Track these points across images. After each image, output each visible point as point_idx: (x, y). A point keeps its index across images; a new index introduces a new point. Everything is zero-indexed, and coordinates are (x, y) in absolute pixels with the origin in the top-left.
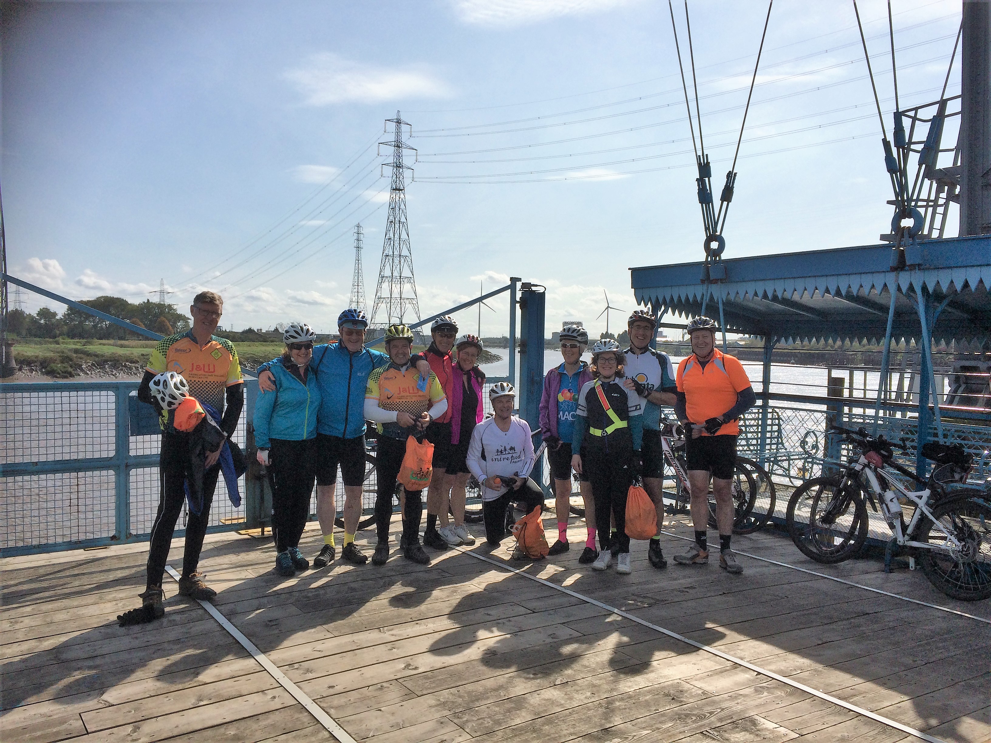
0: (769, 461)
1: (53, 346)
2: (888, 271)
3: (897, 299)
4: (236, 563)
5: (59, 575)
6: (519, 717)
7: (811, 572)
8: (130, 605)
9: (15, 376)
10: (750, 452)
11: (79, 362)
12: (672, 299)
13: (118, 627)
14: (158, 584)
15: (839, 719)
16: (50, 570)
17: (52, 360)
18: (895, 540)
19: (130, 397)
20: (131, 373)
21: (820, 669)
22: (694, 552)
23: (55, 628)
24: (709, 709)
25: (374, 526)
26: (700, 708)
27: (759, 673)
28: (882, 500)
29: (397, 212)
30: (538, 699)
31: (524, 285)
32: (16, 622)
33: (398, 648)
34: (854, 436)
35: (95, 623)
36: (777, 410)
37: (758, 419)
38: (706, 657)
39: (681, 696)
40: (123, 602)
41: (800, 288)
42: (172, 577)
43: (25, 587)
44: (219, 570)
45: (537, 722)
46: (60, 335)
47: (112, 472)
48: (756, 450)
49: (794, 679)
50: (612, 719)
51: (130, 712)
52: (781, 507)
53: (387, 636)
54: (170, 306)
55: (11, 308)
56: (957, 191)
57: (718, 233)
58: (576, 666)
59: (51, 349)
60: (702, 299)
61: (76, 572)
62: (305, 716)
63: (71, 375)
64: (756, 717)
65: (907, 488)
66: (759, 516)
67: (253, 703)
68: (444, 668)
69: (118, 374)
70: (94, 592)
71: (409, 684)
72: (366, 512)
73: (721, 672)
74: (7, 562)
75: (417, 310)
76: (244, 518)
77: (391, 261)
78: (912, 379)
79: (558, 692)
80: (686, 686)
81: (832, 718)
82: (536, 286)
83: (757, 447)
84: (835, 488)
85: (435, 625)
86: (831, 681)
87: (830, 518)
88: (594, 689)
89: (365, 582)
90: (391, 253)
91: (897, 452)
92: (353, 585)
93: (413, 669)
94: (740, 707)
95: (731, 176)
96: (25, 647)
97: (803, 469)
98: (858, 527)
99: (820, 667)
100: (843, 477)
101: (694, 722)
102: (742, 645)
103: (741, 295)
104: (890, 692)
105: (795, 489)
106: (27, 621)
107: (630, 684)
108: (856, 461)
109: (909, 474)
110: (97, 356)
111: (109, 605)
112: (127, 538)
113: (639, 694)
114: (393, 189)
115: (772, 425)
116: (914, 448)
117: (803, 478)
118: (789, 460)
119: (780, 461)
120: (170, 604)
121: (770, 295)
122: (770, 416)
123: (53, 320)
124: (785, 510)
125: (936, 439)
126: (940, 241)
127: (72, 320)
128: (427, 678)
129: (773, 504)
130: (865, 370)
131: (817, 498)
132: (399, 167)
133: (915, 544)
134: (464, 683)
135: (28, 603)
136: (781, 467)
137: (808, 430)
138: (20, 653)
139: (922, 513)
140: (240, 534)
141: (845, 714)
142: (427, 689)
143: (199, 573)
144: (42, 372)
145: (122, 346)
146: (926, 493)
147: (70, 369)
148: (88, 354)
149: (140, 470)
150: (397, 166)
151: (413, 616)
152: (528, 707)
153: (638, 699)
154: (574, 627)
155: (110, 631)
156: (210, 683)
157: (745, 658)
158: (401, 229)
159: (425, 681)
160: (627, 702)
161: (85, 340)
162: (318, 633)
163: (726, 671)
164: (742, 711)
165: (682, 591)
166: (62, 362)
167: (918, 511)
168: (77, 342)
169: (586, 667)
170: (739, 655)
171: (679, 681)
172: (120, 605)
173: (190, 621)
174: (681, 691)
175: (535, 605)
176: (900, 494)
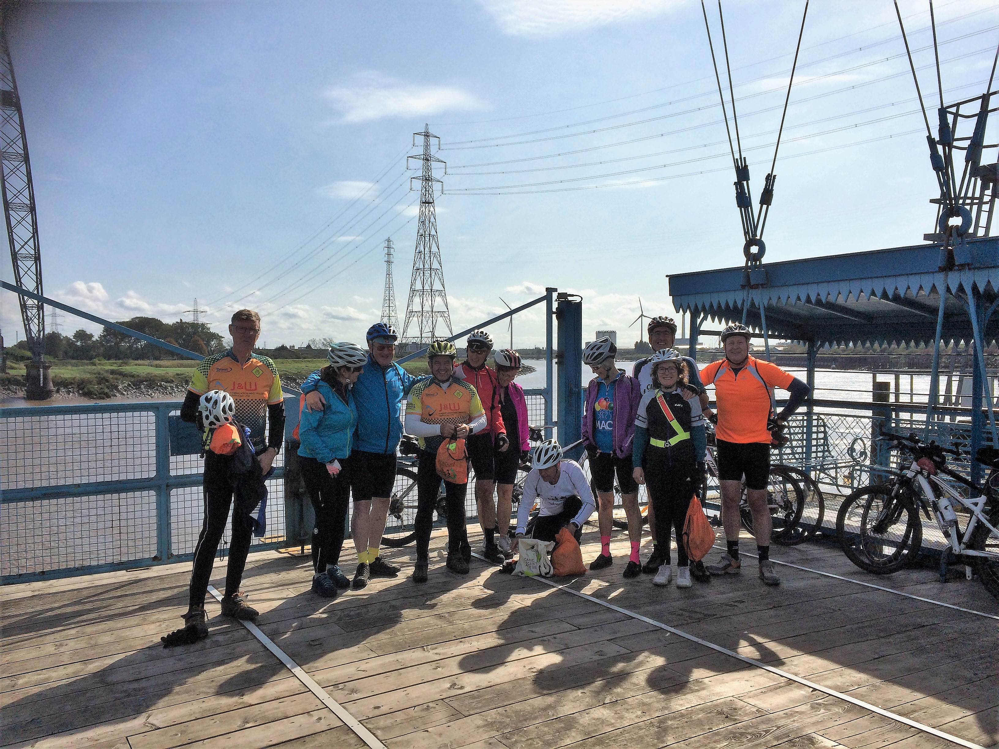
0: (815, 469)
1: (89, 367)
2: (936, 272)
3: (946, 299)
4: (277, 583)
5: (102, 597)
6: (569, 737)
7: (864, 584)
8: (173, 626)
9: (53, 398)
10: (794, 461)
11: (115, 383)
12: (711, 306)
13: (162, 649)
14: (201, 605)
15: (900, 736)
16: (93, 592)
17: (90, 382)
18: (951, 548)
19: (170, 417)
20: (166, 393)
21: (878, 684)
22: (726, 562)
23: (100, 651)
24: (764, 727)
26: (755, 726)
27: (815, 690)
28: (936, 508)
29: (427, 225)
30: (587, 719)
31: (560, 295)
32: (61, 645)
33: (443, 667)
34: (906, 442)
35: (140, 644)
36: (822, 417)
37: (803, 426)
38: (761, 674)
39: (735, 714)
40: (167, 623)
41: (845, 291)
42: (213, 597)
43: (69, 610)
44: (261, 589)
45: (587, 743)
46: (96, 356)
47: (153, 493)
48: (802, 459)
49: (851, 695)
50: (665, 738)
51: (177, 735)
52: (831, 516)
53: (431, 655)
54: (203, 325)
55: (48, 330)
57: (758, 237)
58: (626, 685)
59: (87, 370)
60: (743, 304)
61: (119, 594)
62: (352, 738)
63: (108, 397)
64: (814, 735)
65: (961, 495)
66: (806, 527)
67: (299, 724)
68: (490, 687)
69: (153, 394)
70: (136, 614)
71: (455, 704)
73: (776, 688)
74: (51, 585)
75: (449, 323)
76: (283, 536)
77: (422, 274)
78: (961, 382)
79: (608, 711)
80: (740, 704)
81: (893, 735)
82: (573, 295)
83: (803, 456)
84: (886, 497)
85: (479, 643)
86: (891, 697)
87: (881, 527)
88: (645, 707)
89: (406, 600)
90: (421, 266)
91: (949, 458)
92: (393, 603)
93: (459, 688)
94: (796, 725)
95: (770, 179)
96: (71, 669)
97: (851, 477)
98: (911, 536)
99: (877, 682)
100: (894, 485)
101: (749, 741)
102: (797, 661)
103: (784, 300)
104: (952, 707)
105: (844, 498)
106: (72, 644)
107: (681, 702)
108: (908, 468)
109: (965, 481)
110: (132, 376)
111: (152, 626)
112: (169, 558)
113: (692, 712)
114: (423, 203)
115: (817, 432)
116: (967, 453)
117: (852, 487)
118: (836, 468)
119: (827, 469)
120: (213, 624)
121: (813, 299)
122: (815, 423)
123: (90, 342)
124: (834, 520)
125: (989, 443)
126: (987, 240)
127: (108, 341)
128: (473, 697)
129: (821, 514)
130: (912, 374)
131: (868, 507)
132: (428, 180)
133: (971, 552)
134: (511, 702)
135: (73, 626)
136: (828, 475)
137: (855, 436)
138: (66, 676)
139: (978, 521)
140: (281, 553)
141: (906, 731)
142: (474, 709)
143: (241, 593)
144: (79, 393)
145: (157, 366)
146: (982, 500)
147: (106, 390)
148: (124, 375)
149: (180, 490)
150: (426, 179)
151: (456, 634)
152: (578, 727)
153: (691, 717)
154: (621, 643)
155: (154, 652)
156: (256, 704)
157: (800, 674)
158: (431, 242)
159: (472, 701)
160: (679, 721)
161: (121, 361)
162: (361, 653)
163: (780, 687)
164: (798, 729)
165: (731, 606)
166: (99, 383)
167: (974, 519)
168: (113, 363)
169: (635, 685)
170: (792, 671)
171: (732, 698)
172: (164, 626)
173: (234, 642)
174: (735, 709)
175: (581, 621)
176: (955, 501)
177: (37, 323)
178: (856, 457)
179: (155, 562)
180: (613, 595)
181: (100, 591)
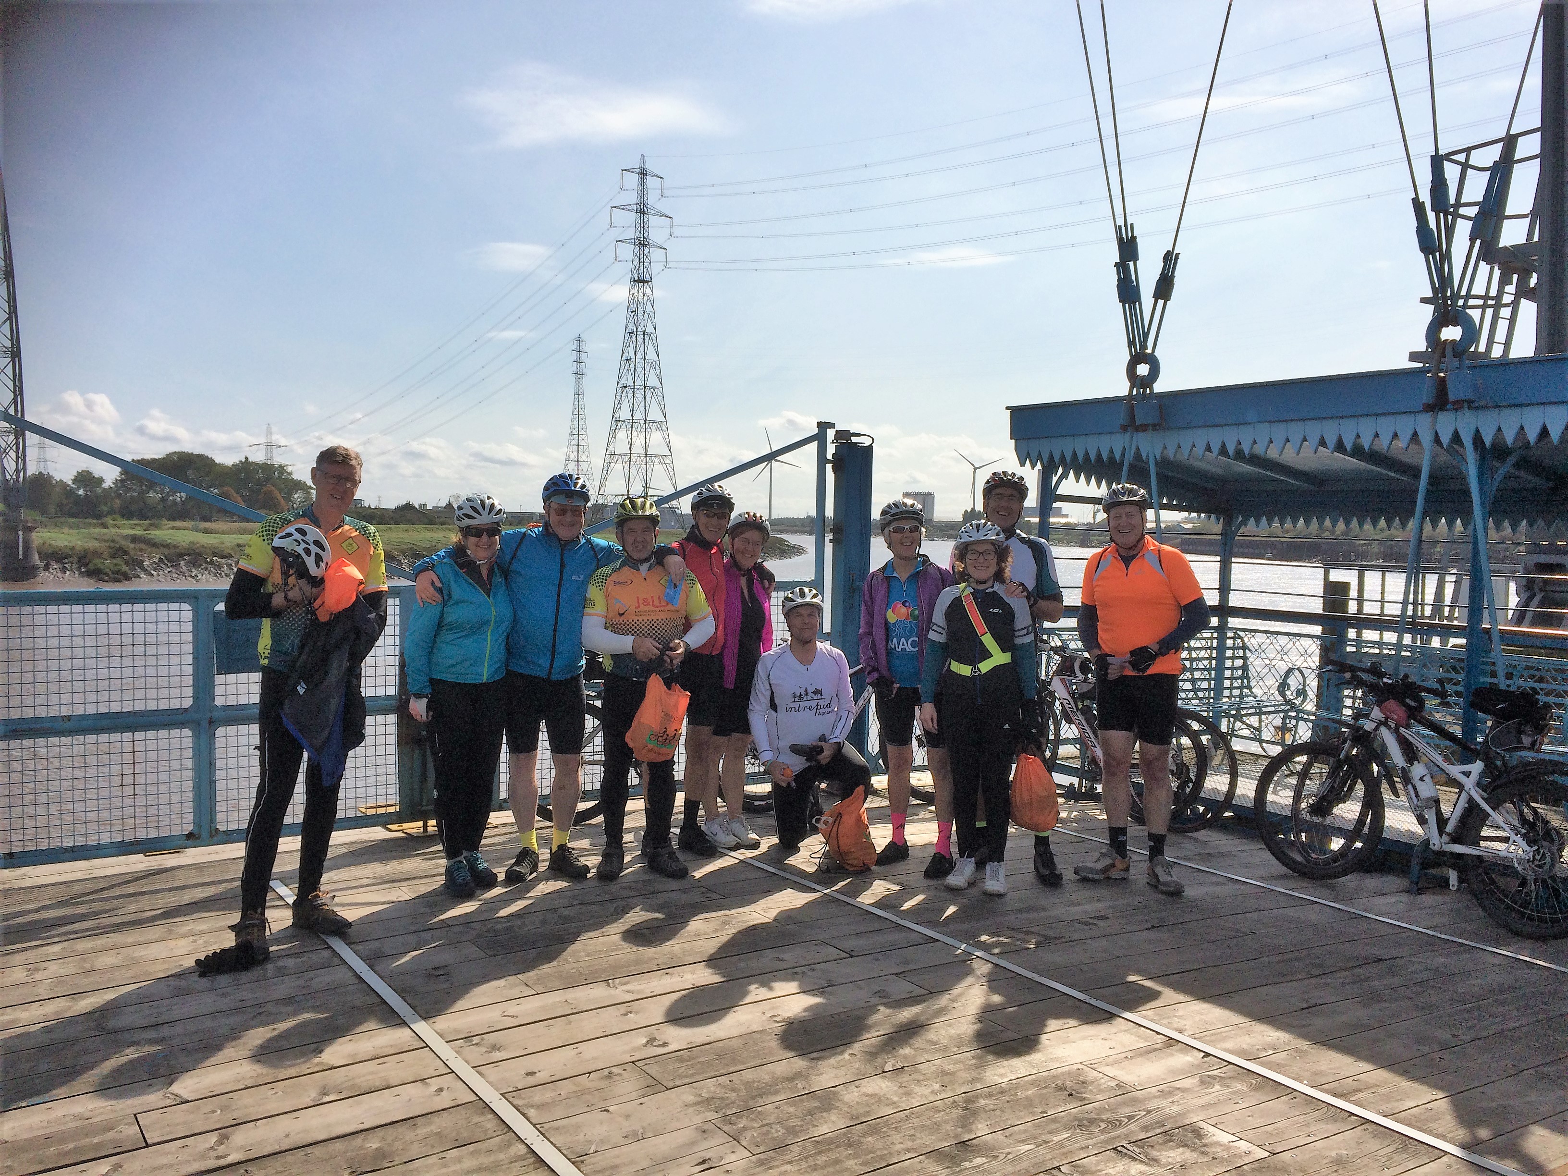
0: (1228, 716)
1: (97, 530)
2: (1419, 412)
3: (1434, 457)
4: (381, 877)
5: (105, 894)
6: (826, 1122)
7: (1292, 893)
8: (216, 943)
9: (39, 579)
10: (1197, 701)
11: (138, 556)
12: (1075, 455)
13: (196, 978)
14: (259, 910)
15: (1333, 1128)
16: (90, 887)
17: (96, 554)
18: (1427, 842)
19: (214, 613)
20: (220, 574)
21: (1305, 1048)
22: (1107, 861)
23: (98, 979)
24: (1127, 1111)
25: (600, 819)
26: (1112, 1110)
27: (1207, 1055)
28: (1407, 779)
29: (640, 316)
30: (856, 1094)
31: (840, 434)
32: (37, 970)
33: (637, 1013)
34: (1366, 676)
35: (160, 970)
36: (1242, 634)
37: (1211, 648)
38: (1123, 1028)
39: (1083, 1090)
40: (205, 938)
41: (1279, 438)
42: (281, 898)
43: (50, 914)
44: (356, 887)
45: (853, 1131)
46: (111, 512)
47: (187, 732)
48: (1208, 699)
49: (1262, 1065)
50: (973, 1126)
51: (214, 1112)
52: (1247, 788)
53: (619, 993)
54: (281, 467)
55: (32, 469)
56: (1533, 281)
57: (1149, 351)
58: (918, 1042)
59: (95, 536)
60: (1123, 455)
61: (132, 890)
62: (489, 1120)
63: (127, 578)
64: (1202, 1125)
65: (1447, 759)
66: (1210, 804)
67: (407, 1098)
68: (709, 1044)
69: (200, 576)
70: (159, 922)
71: (654, 1070)
72: (586, 796)
73: (1148, 1052)
74: (24, 874)
75: (672, 474)
76: (396, 805)
77: (630, 395)
78: (1458, 583)
79: (889, 1084)
80: (1092, 1075)
81: (1323, 1126)
82: (859, 435)
83: (1209, 694)
84: (1332, 760)
85: (695, 976)
86: (1323, 1068)
87: (1322, 807)
88: (945, 1077)
89: (585, 908)
90: (630, 383)
91: (1431, 702)
92: (566, 912)
93: (659, 1046)
94: (1176, 1108)
95: (1170, 259)
96: (50, 1008)
97: (1283, 729)
98: (1368, 820)
99: (1304, 1044)
100: (1345, 742)
101: (1102, 1131)
102: (1181, 1010)
103: (1185, 450)
104: (1416, 1085)
105: (1269, 760)
106: (54, 968)
107: (1002, 1071)
108: (1367, 716)
109: (1451, 737)
110: (167, 546)
111: (183, 942)
112: (212, 836)
113: (1017, 1087)
114: (635, 281)
115: (1233, 658)
116: (1458, 694)
117: (1282, 743)
118: (1260, 714)
119: (1246, 715)
120: (278, 941)
121: (1231, 450)
122: (1230, 643)
123: (99, 491)
124: (1252, 794)
125: (1492, 680)
126: (1505, 363)
127: (127, 490)
128: (681, 1060)
129: (1233, 785)
131: (1304, 775)
132: (644, 245)
133: (1459, 849)
134: (740, 1068)
135: (56, 939)
136: (1247, 725)
137: (1290, 665)
138: (42, 1019)
139: (1471, 800)
140: (390, 830)
141: (1344, 1120)
142: (681, 1077)
143: (323, 892)
144: (81, 573)
145: (206, 531)
146: (1477, 767)
147: (125, 568)
148: (154, 544)
150: (640, 243)
151: (660, 961)
152: (841, 1106)
153: (1015, 1095)
154: (915, 979)
155: (183, 983)
156: (341, 1066)
157: (1186, 1030)
158: (646, 344)
159: (678, 1065)
160: (997, 1099)
161: (148, 522)
162: (510, 988)
163: (1156, 1050)
164: (1181, 1115)
165: (1086, 923)
166: (113, 557)
167: (1464, 796)
168: (135, 524)
169: (933, 1043)
170: (1175, 1026)
171: (1080, 1066)
172: (200, 942)
173: (311, 968)
174: (1084, 1083)
175: (851, 944)
176: (1436, 769)
177: (14, 457)
178: (1292, 698)
179: (190, 842)
180: (907, 906)
181: (101, 885)
